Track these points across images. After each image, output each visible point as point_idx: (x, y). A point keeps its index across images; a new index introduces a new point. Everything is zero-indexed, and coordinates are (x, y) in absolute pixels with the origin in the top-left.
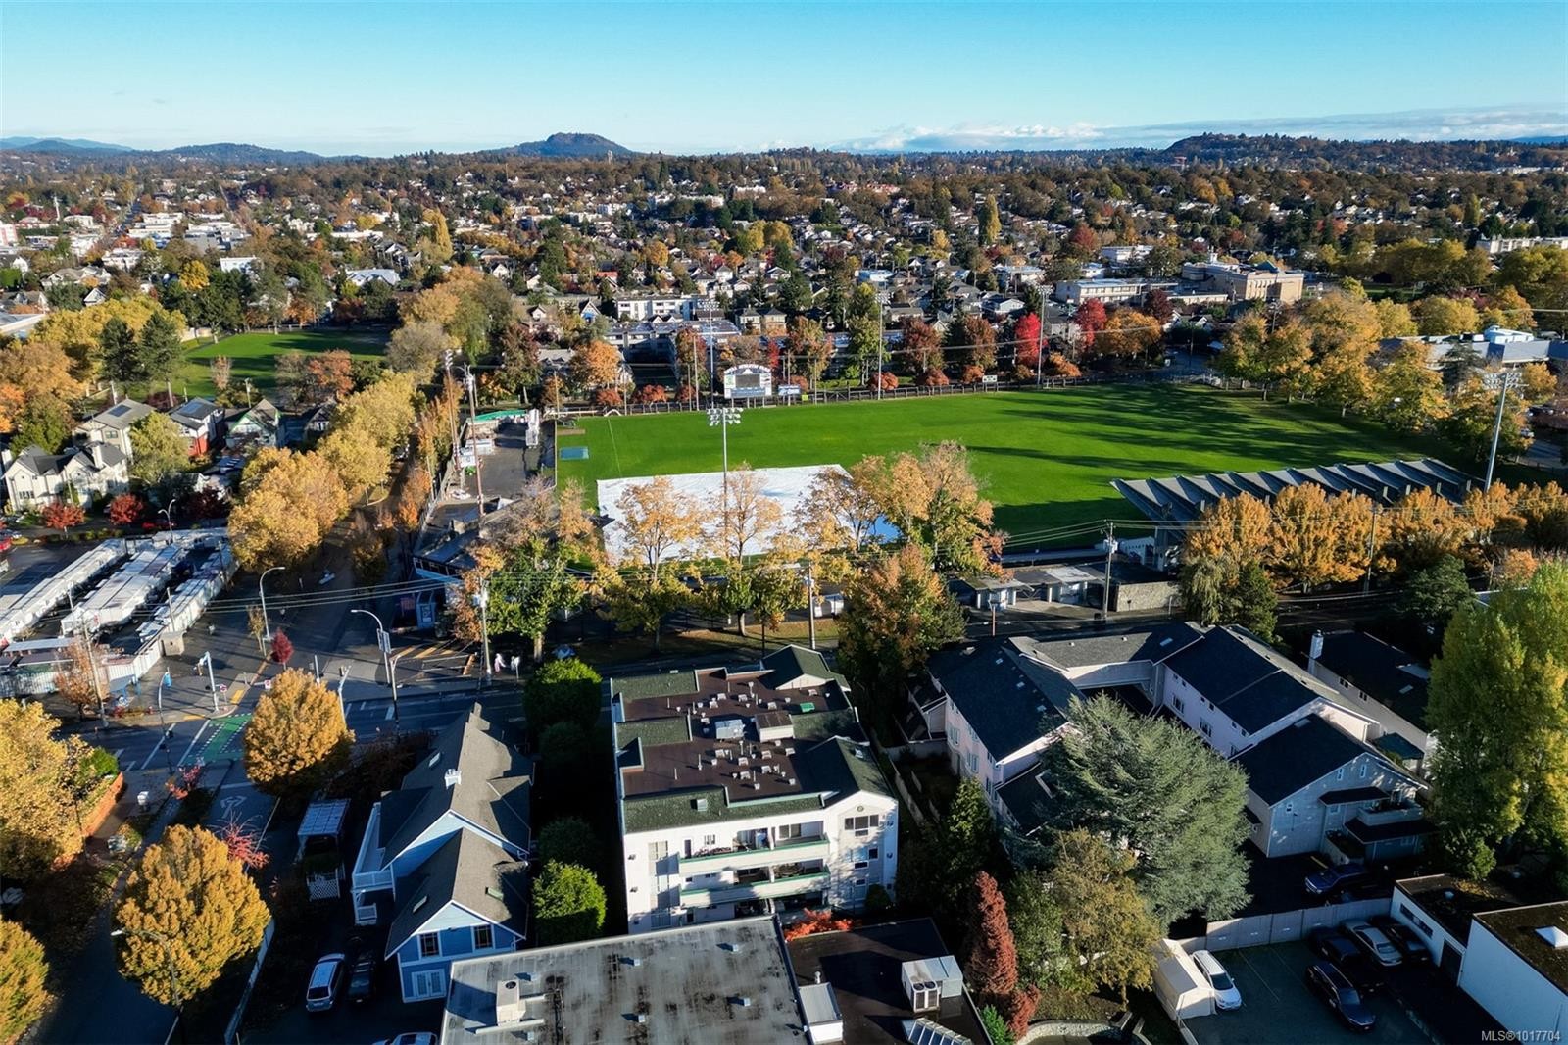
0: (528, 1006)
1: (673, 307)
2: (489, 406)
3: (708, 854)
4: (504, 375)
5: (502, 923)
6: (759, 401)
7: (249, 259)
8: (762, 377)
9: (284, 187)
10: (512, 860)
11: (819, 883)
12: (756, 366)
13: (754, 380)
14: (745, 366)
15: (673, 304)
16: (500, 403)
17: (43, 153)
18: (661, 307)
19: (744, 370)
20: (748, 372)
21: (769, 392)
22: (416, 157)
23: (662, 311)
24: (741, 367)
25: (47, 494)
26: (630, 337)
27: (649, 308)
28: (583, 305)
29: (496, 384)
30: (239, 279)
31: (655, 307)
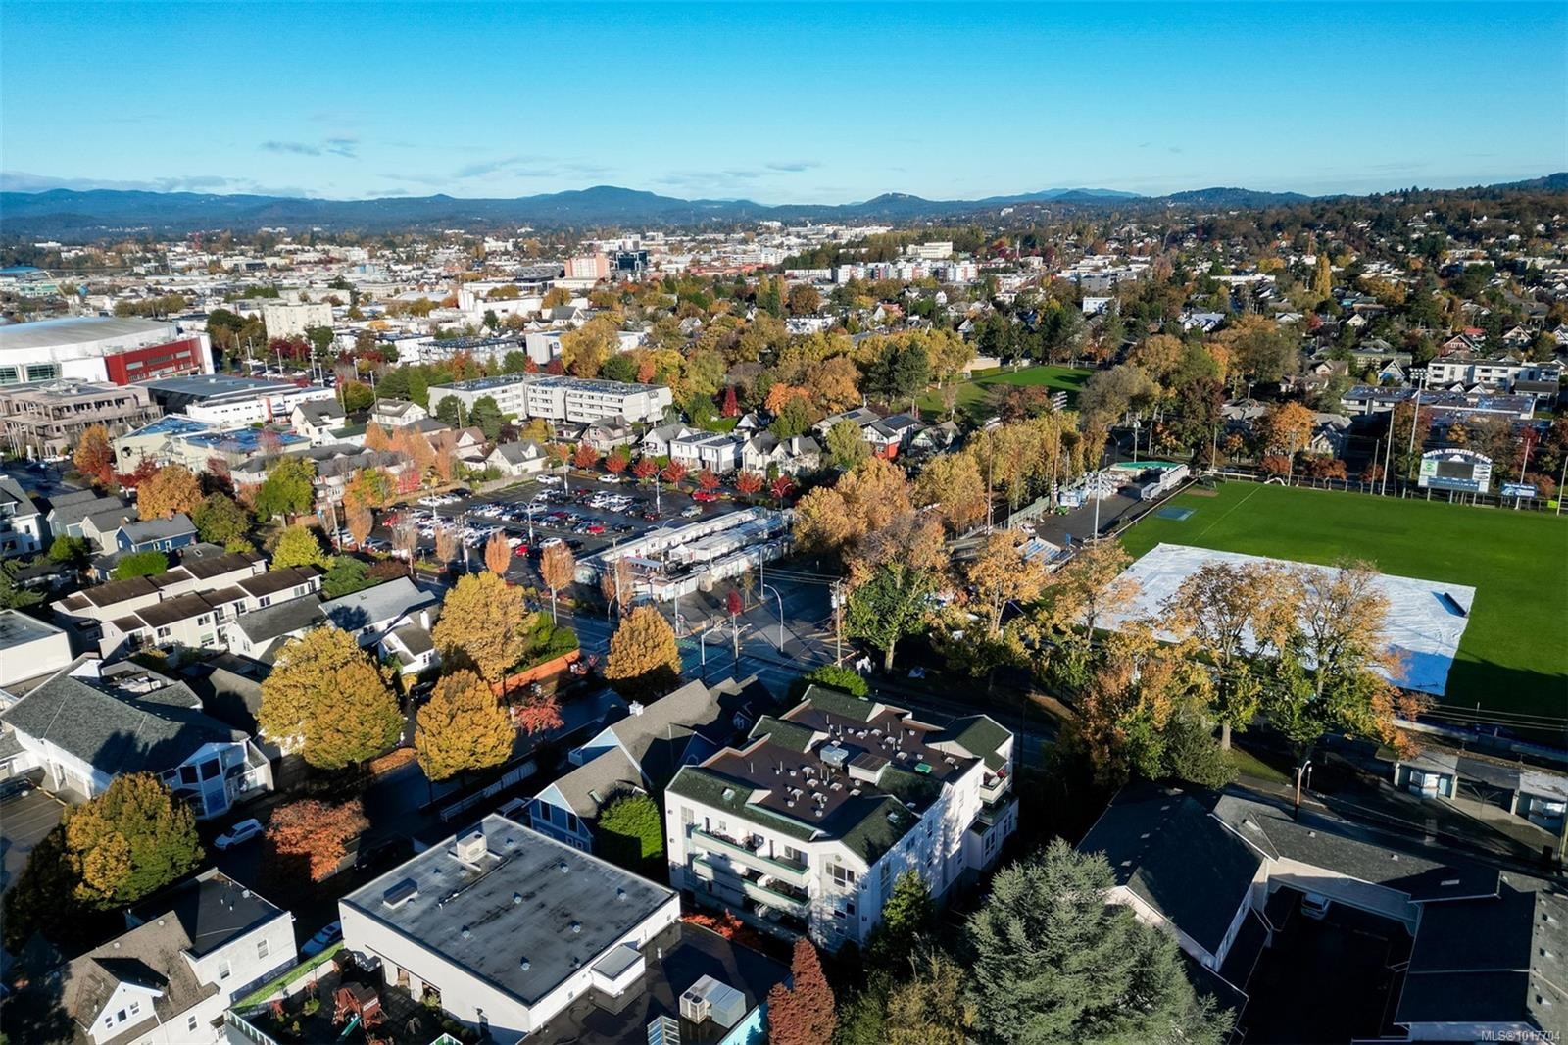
0: (486, 856)
1: (1504, 376)
2: (1164, 456)
3: (716, 837)
4: (1180, 427)
5: (581, 818)
6: (1470, 496)
7: (1107, 299)
8: (1477, 468)
9: (1220, 230)
10: (641, 785)
11: (795, 908)
12: (1471, 453)
13: (1466, 469)
14: (1455, 451)
15: (1505, 371)
16: (1176, 454)
17: (1059, 202)
18: (1487, 375)
19: (1453, 455)
20: (1457, 459)
21: (1484, 488)
22: (1393, 195)
23: (1487, 379)
24: (1447, 451)
25: (761, 468)
26: (1375, 404)
27: (1470, 374)
28: (1384, 364)
29: (1170, 435)
30: (1052, 317)
31: (1478, 372)
